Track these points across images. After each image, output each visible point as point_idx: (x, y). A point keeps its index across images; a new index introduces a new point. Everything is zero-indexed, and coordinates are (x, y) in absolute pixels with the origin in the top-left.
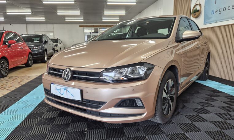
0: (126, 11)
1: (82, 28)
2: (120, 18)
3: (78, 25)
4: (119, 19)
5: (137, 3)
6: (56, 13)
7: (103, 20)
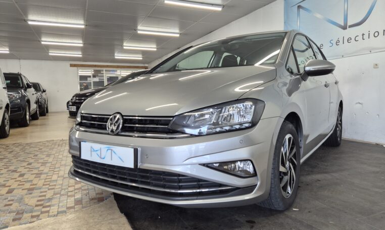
0: (157, 46)
1: (75, 68)
2: (143, 55)
3: (68, 64)
4: (141, 56)
5: (180, 34)
6: (40, 41)
7: (116, 57)
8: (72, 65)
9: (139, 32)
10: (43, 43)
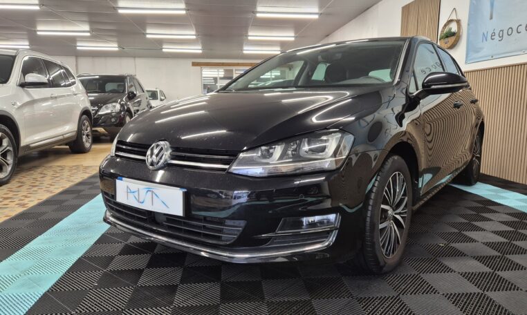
0: (295, 33)
3: (189, 62)
4: (279, 49)
5: (321, 14)
7: (245, 52)
8: (194, 64)
9: (258, 15)
10: (148, 36)
